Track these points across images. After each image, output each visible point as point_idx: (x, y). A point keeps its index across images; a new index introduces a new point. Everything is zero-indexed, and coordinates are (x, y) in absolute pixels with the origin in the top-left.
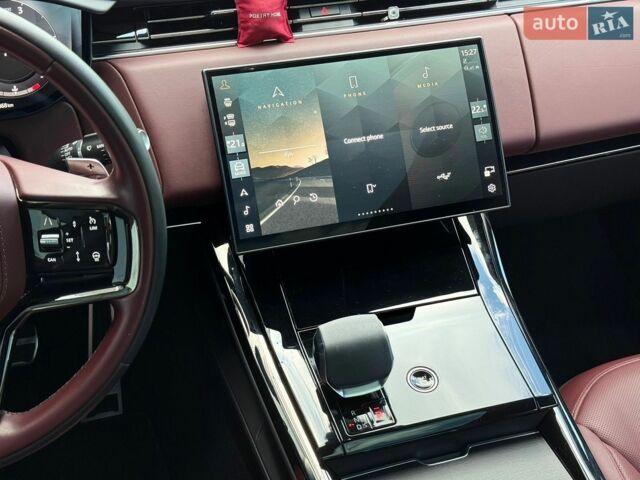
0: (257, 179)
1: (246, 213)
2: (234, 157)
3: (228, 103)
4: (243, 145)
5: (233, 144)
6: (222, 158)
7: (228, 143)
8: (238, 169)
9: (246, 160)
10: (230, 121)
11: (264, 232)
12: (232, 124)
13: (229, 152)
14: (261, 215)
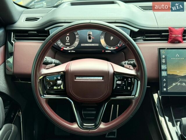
0: (169, 77)
1: (164, 85)
2: (163, 70)
3: (164, 57)
4: (166, 68)
5: (163, 67)
6: (160, 70)
7: (162, 66)
8: (164, 74)
9: (166, 72)
10: (163, 61)
11: (169, 91)
12: (164, 62)
13: (162, 69)
14: (168, 86)
